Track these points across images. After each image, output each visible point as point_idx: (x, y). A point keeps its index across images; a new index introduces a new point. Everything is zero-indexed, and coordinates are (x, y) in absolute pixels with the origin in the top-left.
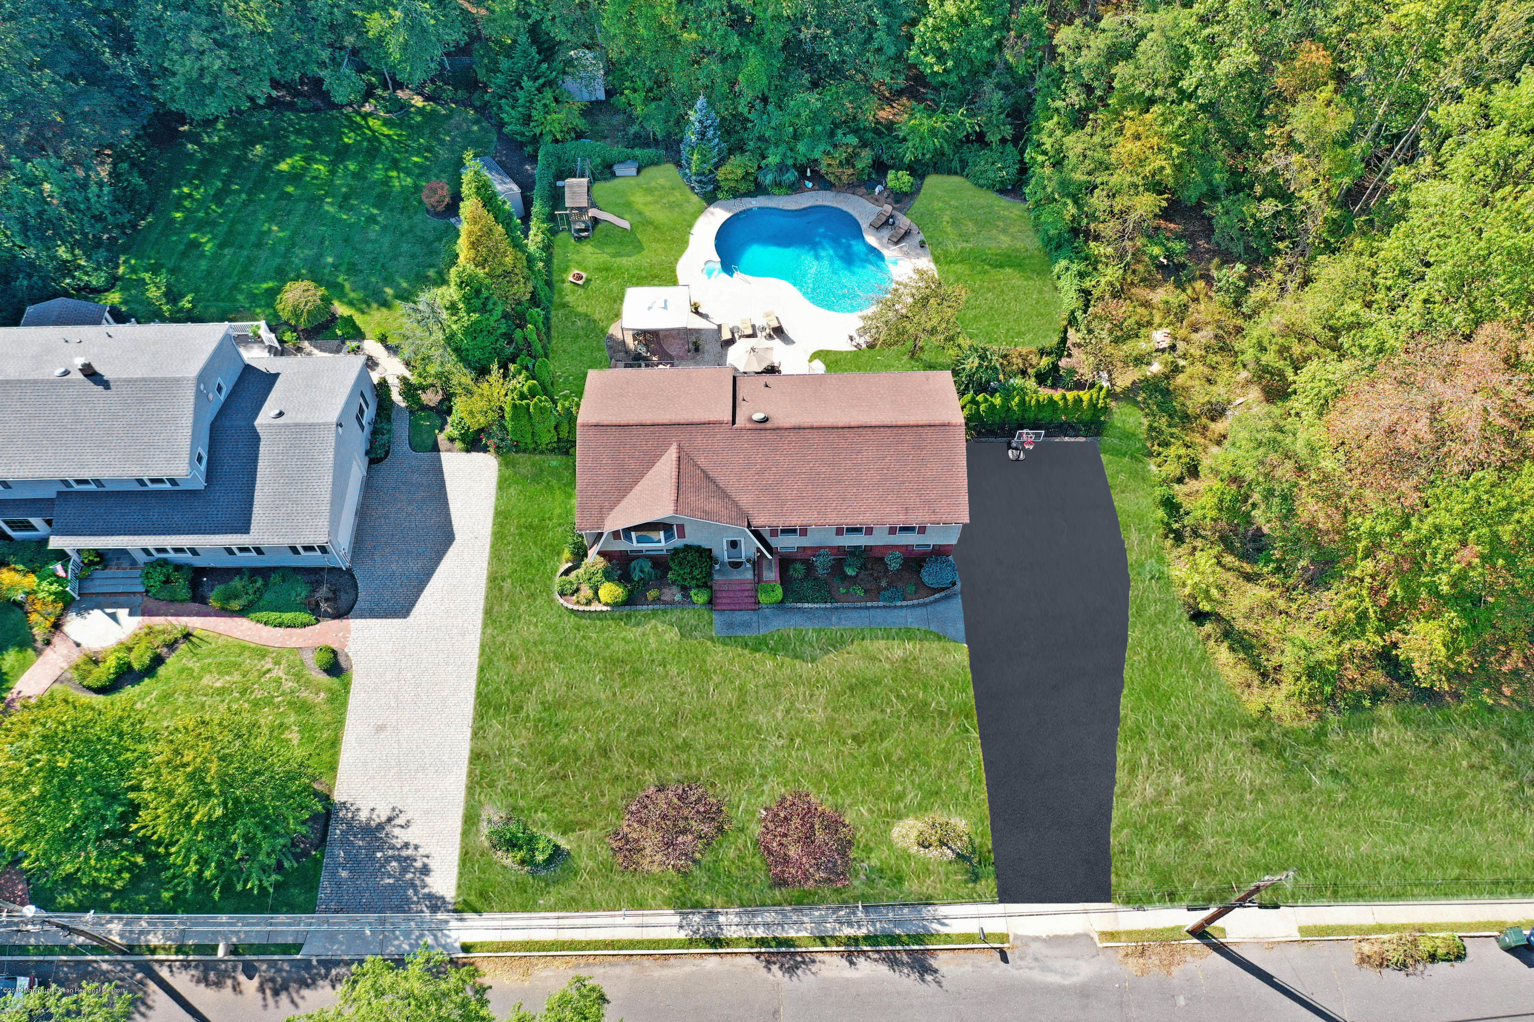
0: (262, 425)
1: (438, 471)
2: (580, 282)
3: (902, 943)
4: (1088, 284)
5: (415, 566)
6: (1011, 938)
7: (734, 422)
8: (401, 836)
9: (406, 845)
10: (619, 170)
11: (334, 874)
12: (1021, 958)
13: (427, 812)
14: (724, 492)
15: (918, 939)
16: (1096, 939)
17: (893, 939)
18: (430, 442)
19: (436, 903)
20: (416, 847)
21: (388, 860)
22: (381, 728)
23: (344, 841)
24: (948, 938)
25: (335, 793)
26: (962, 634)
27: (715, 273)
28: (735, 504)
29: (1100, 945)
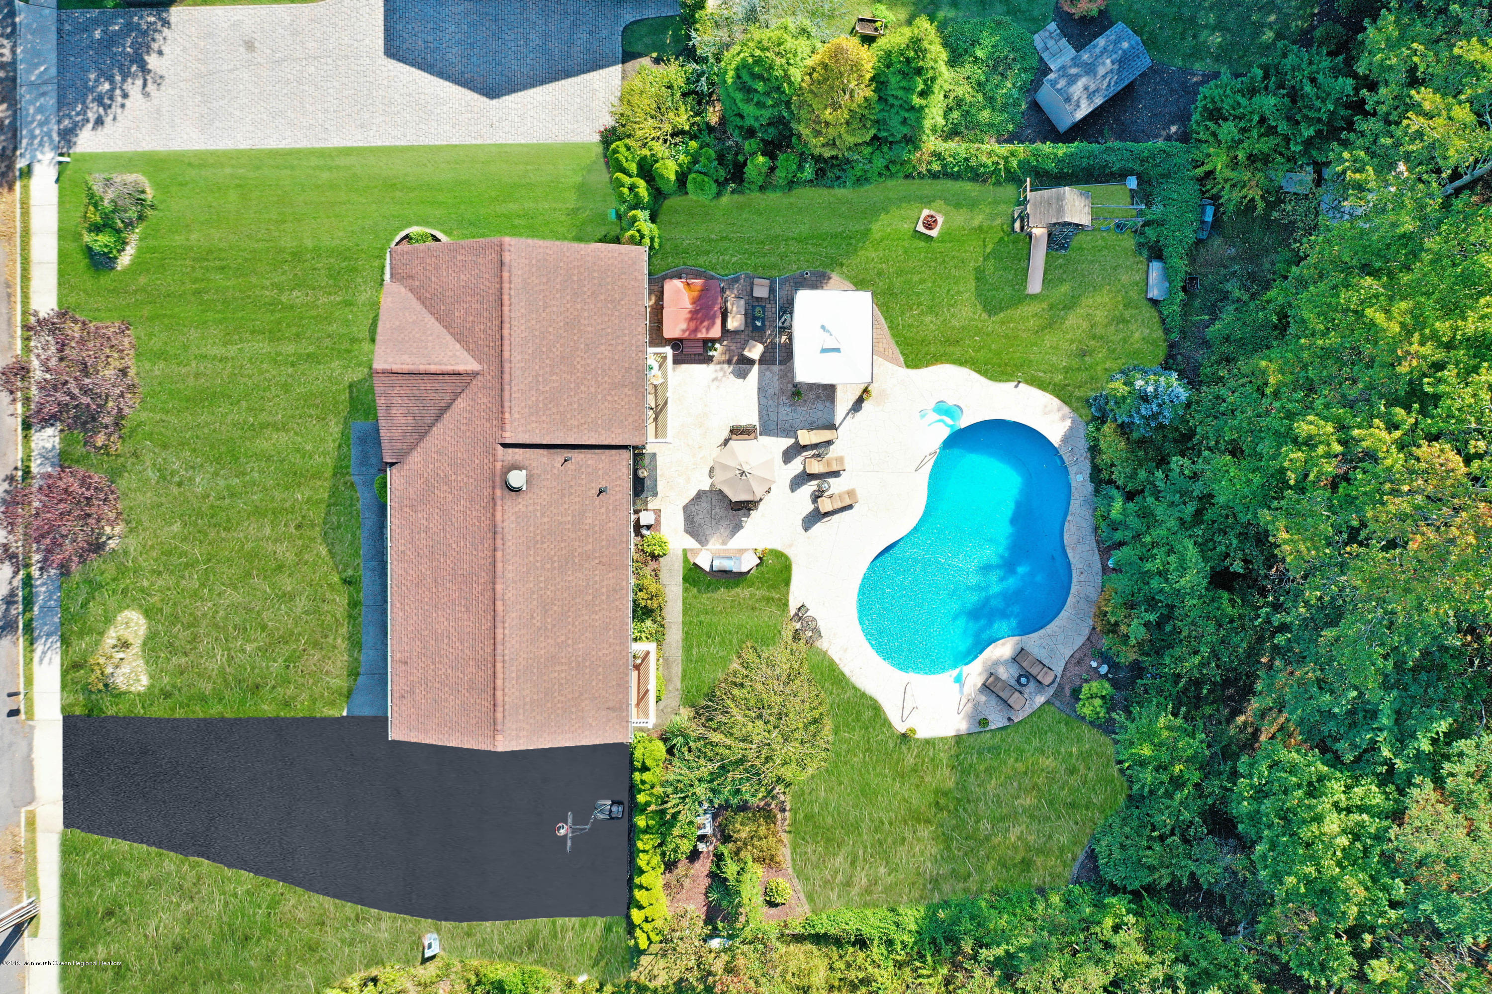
1: (593, 66)
2: (920, 228)
3: (24, 611)
5: (453, 55)
6: (31, 723)
7: (505, 446)
8: (134, 87)
9: (125, 96)
10: (1156, 268)
11: (96, 22)
12: (12, 729)
13: (158, 111)
14: (427, 432)
15: (29, 628)
16: (29, 808)
17: (28, 603)
18: (639, 48)
19: (67, 136)
20: (123, 106)
21: (111, 79)
22: (250, 46)
23: (129, 27)
24: (29, 659)
25: (180, 8)
27: (949, 421)
28: (412, 448)
29: (23, 810)
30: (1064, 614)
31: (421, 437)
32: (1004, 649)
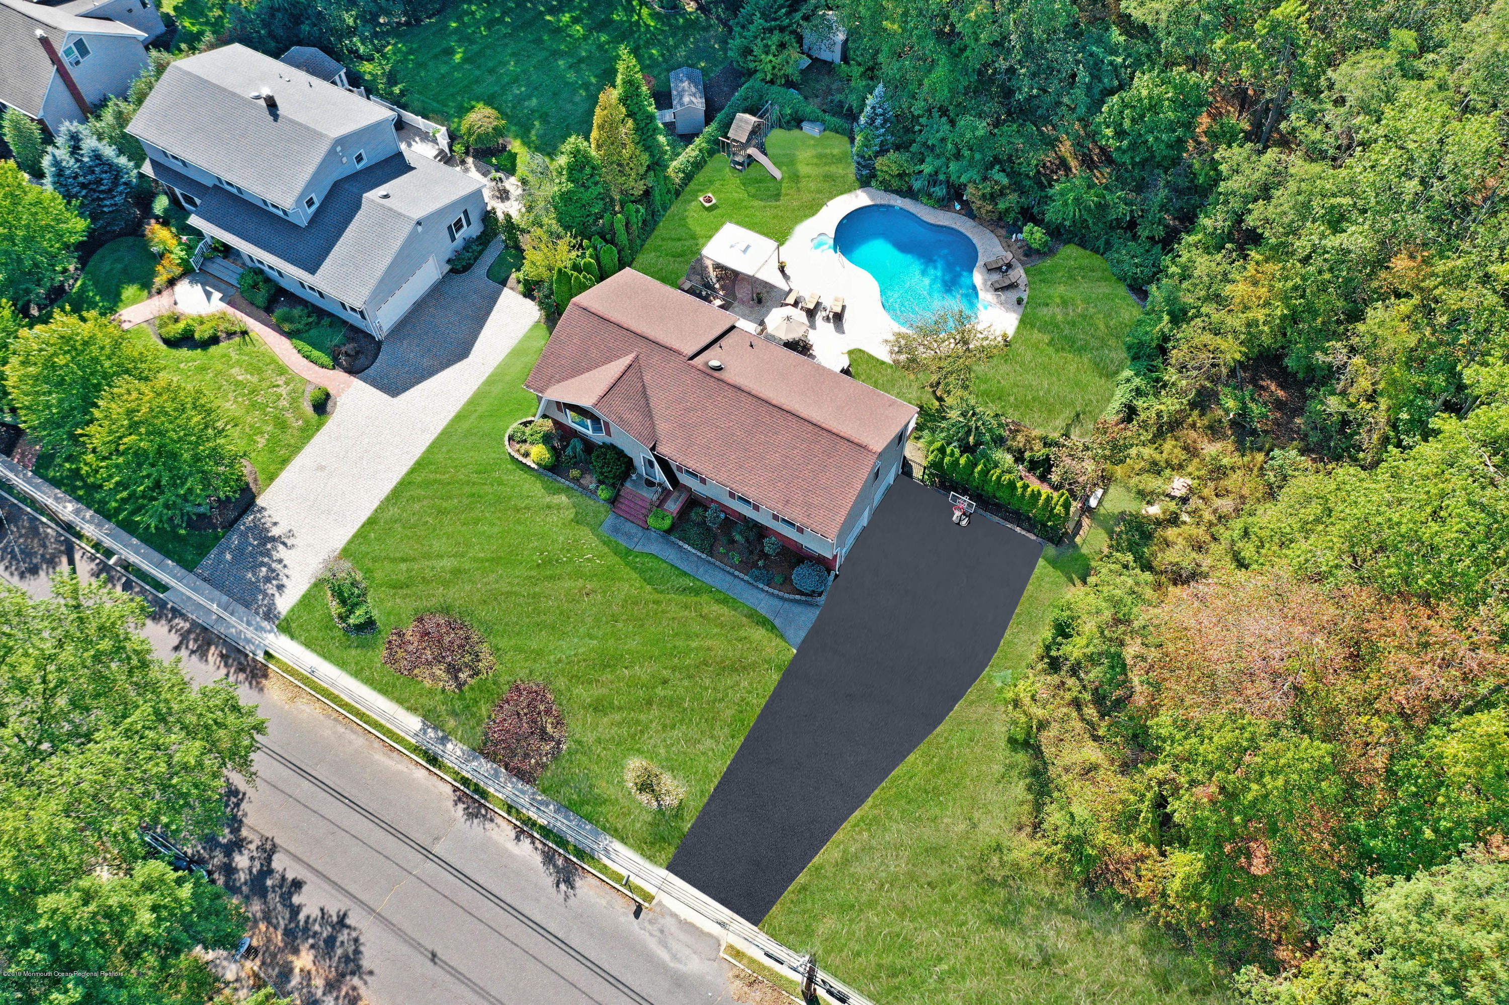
0: (367, 198)
1: (493, 300)
2: (707, 205)
3: (566, 850)
4: (1140, 403)
5: (426, 362)
6: (654, 902)
7: (692, 358)
8: (281, 552)
9: (280, 561)
10: (806, 126)
11: (222, 553)
12: (650, 922)
13: (309, 545)
14: (650, 411)
15: (580, 853)
16: (722, 948)
17: (562, 842)
18: (503, 276)
19: (270, 614)
20: (285, 566)
21: (263, 564)
22: (321, 468)
23: (243, 535)
24: (604, 869)
25: (262, 496)
26: (799, 641)
28: (653, 425)
29: (722, 954)
30: (975, 241)
31: (651, 417)
32: (978, 278)
